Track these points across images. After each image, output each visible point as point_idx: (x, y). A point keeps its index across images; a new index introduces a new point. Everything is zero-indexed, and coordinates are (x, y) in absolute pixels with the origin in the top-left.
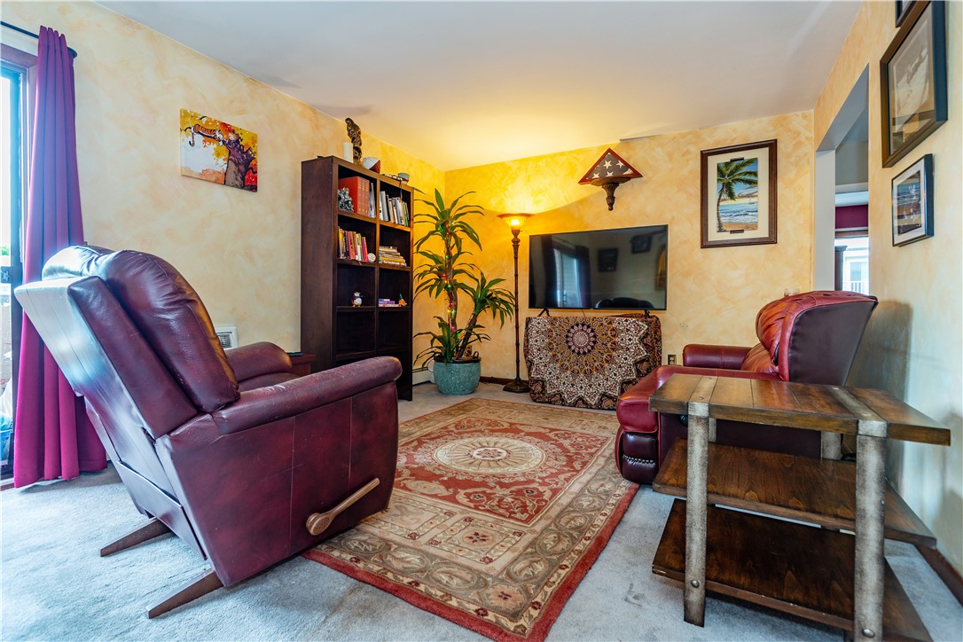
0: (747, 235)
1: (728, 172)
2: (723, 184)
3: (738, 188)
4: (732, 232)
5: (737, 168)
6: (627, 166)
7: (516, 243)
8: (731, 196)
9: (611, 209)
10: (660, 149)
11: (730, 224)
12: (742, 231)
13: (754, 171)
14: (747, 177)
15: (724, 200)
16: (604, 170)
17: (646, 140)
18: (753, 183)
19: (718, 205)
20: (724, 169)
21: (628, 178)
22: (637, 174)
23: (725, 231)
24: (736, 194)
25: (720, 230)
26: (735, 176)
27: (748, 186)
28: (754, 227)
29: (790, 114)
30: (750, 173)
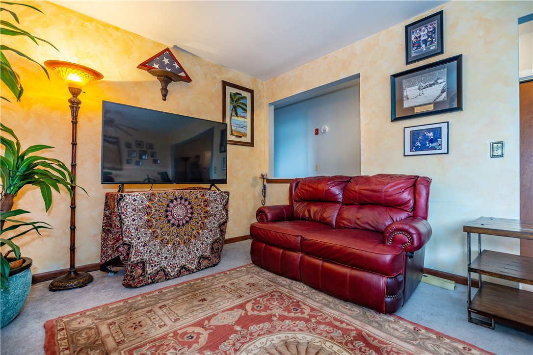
0: (243, 140)
1: (235, 99)
2: (233, 106)
3: (239, 110)
4: (237, 136)
5: (239, 99)
6: (182, 70)
7: (75, 105)
8: (237, 114)
9: (165, 100)
10: (199, 67)
11: (236, 131)
12: (241, 137)
13: (245, 103)
14: (243, 106)
15: (234, 116)
16: (162, 64)
17: (191, 56)
18: (245, 110)
19: (231, 118)
20: (233, 97)
21: (181, 79)
22: (188, 79)
23: (234, 135)
24: (239, 114)
25: (232, 134)
26: (238, 104)
27: (243, 111)
28: (245, 135)
29: (258, 80)
30: (243, 104)
